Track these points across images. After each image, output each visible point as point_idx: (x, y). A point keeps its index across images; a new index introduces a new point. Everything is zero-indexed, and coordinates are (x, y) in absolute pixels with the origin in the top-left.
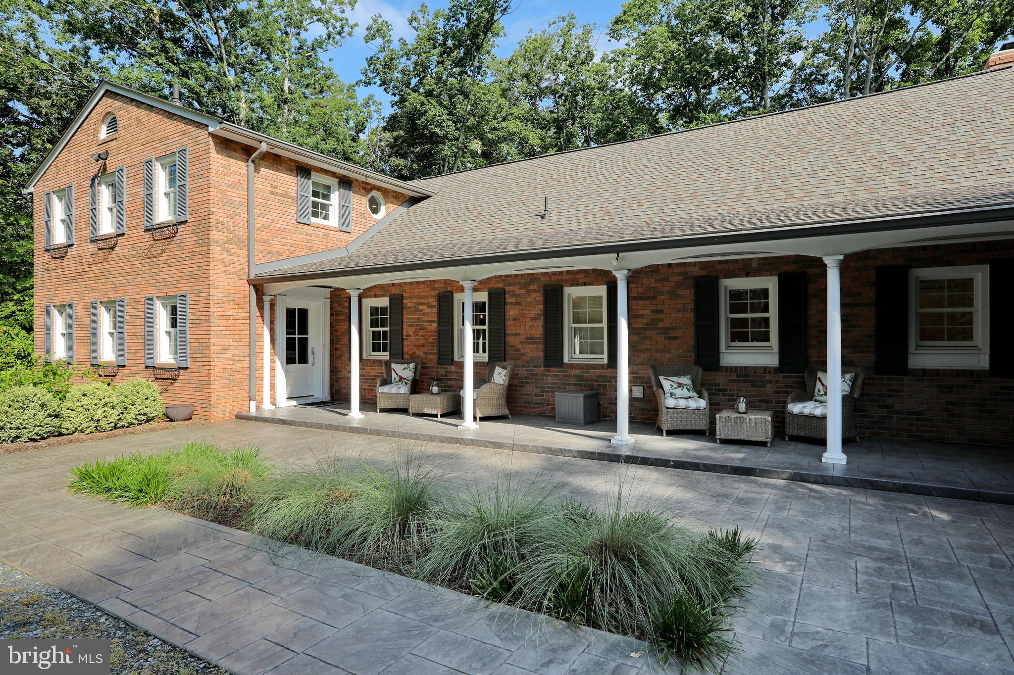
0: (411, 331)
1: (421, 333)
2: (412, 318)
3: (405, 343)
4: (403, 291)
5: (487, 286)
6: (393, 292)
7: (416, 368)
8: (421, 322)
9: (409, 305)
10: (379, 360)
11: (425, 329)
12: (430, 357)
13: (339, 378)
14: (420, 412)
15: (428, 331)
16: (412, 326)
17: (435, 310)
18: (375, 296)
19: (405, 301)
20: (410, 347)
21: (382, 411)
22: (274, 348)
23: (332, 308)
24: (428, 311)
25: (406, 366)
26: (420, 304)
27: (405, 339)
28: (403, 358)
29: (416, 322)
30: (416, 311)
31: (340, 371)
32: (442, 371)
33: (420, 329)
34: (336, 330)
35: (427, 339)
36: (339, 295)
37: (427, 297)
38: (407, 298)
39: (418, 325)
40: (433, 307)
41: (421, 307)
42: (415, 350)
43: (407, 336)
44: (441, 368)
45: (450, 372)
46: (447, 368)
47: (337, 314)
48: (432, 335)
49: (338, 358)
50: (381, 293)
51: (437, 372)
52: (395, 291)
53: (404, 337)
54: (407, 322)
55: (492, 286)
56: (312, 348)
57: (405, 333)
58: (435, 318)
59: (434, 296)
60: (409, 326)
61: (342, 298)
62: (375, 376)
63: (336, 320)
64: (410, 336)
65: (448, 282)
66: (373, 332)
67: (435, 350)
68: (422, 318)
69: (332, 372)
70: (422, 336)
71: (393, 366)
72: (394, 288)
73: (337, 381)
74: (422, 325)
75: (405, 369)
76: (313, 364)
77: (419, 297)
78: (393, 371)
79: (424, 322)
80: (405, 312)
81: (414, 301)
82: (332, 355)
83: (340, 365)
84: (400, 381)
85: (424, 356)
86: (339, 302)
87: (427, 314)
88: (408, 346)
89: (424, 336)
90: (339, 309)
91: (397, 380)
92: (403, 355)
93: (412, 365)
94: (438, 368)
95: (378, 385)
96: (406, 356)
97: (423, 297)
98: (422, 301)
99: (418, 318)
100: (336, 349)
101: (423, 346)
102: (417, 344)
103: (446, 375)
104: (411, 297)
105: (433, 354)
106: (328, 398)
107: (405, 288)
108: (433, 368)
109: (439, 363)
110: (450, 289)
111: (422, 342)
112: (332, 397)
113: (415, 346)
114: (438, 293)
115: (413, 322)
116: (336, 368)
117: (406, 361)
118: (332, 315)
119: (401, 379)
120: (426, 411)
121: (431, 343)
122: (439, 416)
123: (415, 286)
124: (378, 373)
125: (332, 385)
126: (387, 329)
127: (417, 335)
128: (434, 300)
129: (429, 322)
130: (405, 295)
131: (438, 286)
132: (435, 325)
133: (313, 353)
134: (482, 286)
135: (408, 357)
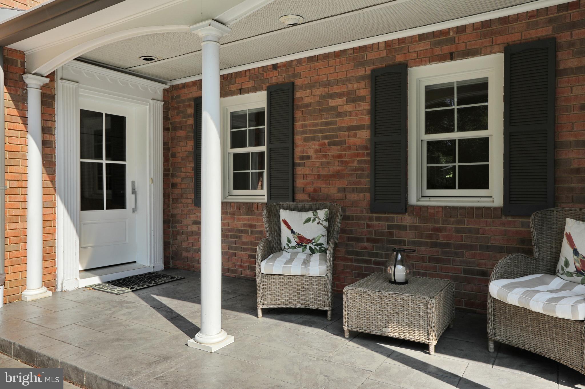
0: (311, 149)
1: (334, 151)
2: (314, 125)
3: (300, 171)
4: (296, 75)
5: (501, 39)
6: (274, 80)
7: (330, 219)
8: (333, 130)
9: (307, 100)
10: (247, 204)
11: (341, 143)
12: (354, 197)
13: (178, 233)
14: (374, 332)
15: (349, 148)
16: (313, 139)
17: (366, 106)
18: (241, 91)
19: (298, 95)
20: (309, 179)
21: (268, 312)
22: (53, 181)
23: (166, 118)
24: (348, 108)
25: (310, 214)
26: (331, 96)
27: (299, 165)
28: (294, 200)
29: (321, 131)
30: (321, 110)
31: (180, 222)
32: (381, 226)
33: (330, 144)
34: (174, 155)
35: (347, 163)
36: (179, 96)
37: (348, 80)
38: (302, 88)
39: (326, 137)
40: (362, 99)
41: (332, 103)
42: (320, 184)
43: (302, 158)
44: (378, 219)
45: (399, 227)
46: (392, 219)
47: (175, 129)
48: (357, 155)
49: (176, 200)
50: (250, 84)
51: (368, 226)
52: (276, 78)
53: (297, 161)
54: (303, 132)
55: (515, 37)
56: (133, 183)
57: (298, 153)
58: (367, 120)
59: (363, 78)
60: (306, 139)
61: (184, 101)
62: (240, 231)
63: (173, 139)
64: (308, 158)
65: (396, 46)
66: (236, 156)
67: (366, 182)
68: (335, 123)
69: (166, 222)
70: (334, 157)
71: (284, 214)
72: (275, 73)
73: (175, 237)
74: (336, 136)
75: (308, 220)
76: (134, 210)
77: (328, 84)
78: (283, 226)
79: (340, 129)
80: (298, 114)
81: (319, 91)
82: (166, 196)
83: (179, 211)
84: (299, 245)
85: (340, 195)
86: (178, 108)
87: (346, 114)
88: (305, 176)
89: (340, 156)
90: (178, 119)
91: (294, 243)
92: (294, 193)
93: (322, 214)
94: (371, 219)
95: (259, 257)
96: (300, 196)
97: (338, 82)
98: (336, 90)
99: (327, 124)
100: (174, 185)
101: (337, 175)
102: (324, 171)
103: (391, 234)
104: (312, 86)
105: (362, 191)
106: (160, 266)
107: (298, 70)
108: (359, 218)
109: (373, 209)
110: (399, 58)
111: (336, 167)
112: (166, 262)
113: (319, 177)
114: (373, 71)
115: (315, 132)
116: (173, 216)
117: (300, 205)
118: (166, 129)
119: (302, 241)
120: (393, 331)
121: (355, 170)
122: (432, 348)
123: (319, 64)
124: (244, 225)
125: (166, 245)
126: (263, 149)
127: (325, 156)
128: (363, 84)
129: (350, 129)
130: (298, 82)
131: (371, 56)
132: (365, 135)
133: (134, 192)
134: (487, 41)
135: (306, 197)
